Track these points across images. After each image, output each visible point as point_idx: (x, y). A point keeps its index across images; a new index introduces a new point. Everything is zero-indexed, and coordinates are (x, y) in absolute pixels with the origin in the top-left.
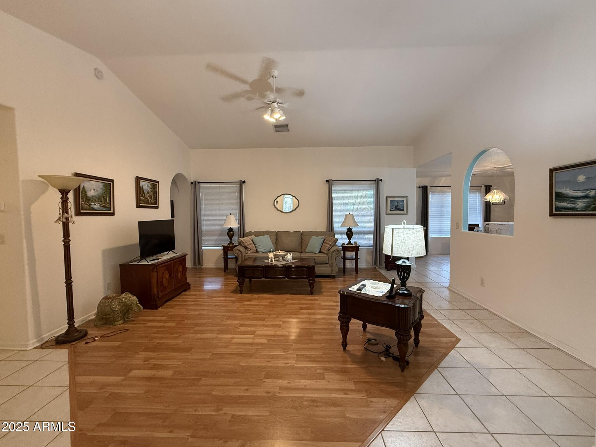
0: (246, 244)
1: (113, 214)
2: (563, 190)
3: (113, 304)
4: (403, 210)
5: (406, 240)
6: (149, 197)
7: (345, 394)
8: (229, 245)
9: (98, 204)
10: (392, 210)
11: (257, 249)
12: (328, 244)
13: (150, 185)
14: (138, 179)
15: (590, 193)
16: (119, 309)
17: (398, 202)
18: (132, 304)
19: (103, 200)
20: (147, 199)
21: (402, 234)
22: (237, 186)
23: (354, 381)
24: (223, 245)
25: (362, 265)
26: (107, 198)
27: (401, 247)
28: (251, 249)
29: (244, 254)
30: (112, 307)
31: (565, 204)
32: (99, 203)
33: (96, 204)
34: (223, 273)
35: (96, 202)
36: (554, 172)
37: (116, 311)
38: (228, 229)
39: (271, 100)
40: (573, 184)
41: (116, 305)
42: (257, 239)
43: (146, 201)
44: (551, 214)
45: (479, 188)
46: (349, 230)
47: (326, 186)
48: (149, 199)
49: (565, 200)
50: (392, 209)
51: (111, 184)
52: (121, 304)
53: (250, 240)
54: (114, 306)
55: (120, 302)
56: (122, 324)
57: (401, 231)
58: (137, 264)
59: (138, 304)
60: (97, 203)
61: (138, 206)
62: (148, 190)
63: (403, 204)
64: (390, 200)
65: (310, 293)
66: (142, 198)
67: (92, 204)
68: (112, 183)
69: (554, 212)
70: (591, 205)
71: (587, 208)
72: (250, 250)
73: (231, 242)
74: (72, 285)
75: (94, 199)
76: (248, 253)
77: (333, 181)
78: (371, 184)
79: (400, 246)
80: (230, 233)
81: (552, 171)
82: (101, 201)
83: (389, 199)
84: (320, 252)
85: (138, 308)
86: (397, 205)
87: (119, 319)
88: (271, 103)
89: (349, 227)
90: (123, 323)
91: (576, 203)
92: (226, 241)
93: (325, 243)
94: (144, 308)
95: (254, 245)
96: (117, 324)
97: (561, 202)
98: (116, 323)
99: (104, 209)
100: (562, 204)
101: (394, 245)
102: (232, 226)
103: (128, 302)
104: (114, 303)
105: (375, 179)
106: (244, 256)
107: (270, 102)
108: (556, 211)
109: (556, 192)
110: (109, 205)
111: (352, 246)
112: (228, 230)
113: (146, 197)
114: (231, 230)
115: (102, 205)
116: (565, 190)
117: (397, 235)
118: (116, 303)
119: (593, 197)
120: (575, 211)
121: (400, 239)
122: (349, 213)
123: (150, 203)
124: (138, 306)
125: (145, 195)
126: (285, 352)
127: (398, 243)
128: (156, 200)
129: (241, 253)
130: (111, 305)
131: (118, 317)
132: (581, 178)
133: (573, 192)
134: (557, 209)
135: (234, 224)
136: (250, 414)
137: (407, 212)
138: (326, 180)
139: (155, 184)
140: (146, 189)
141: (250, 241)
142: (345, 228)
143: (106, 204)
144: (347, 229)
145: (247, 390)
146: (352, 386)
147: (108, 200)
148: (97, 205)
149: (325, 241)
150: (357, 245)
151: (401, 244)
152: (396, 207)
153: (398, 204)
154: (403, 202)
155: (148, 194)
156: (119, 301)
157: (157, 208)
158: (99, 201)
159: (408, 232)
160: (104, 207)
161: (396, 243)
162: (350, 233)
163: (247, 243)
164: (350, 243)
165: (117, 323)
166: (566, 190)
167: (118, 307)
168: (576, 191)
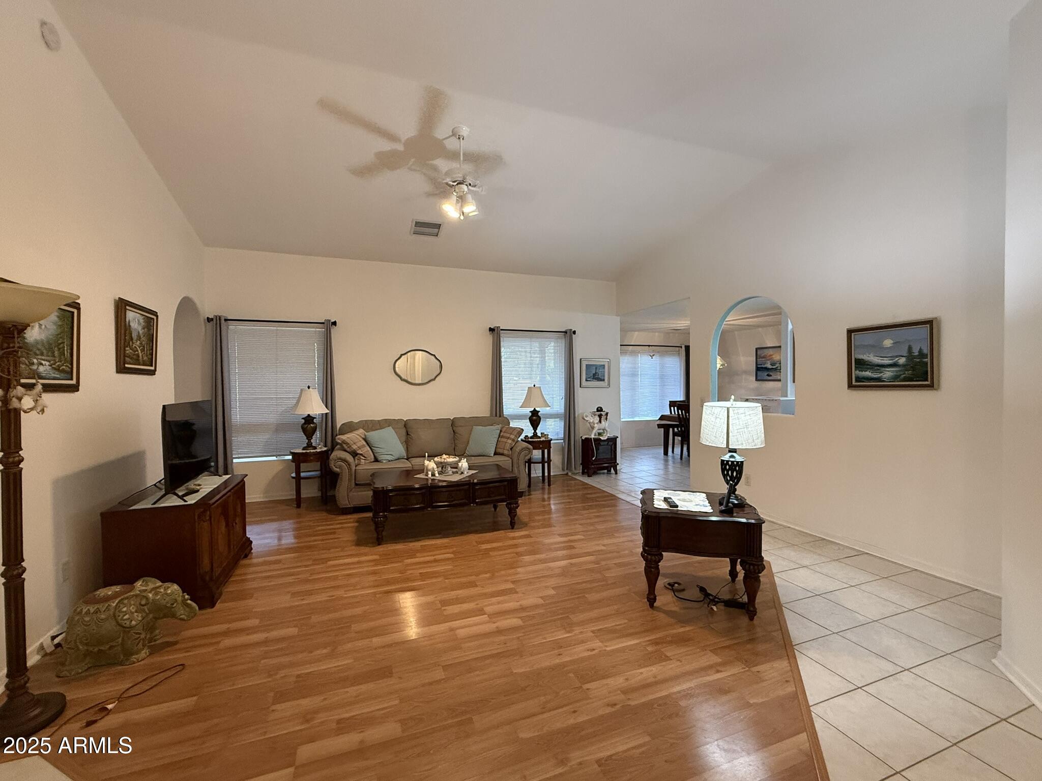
0: (354, 447)
1: (75, 388)
2: (865, 356)
3: (123, 612)
4: (604, 380)
5: (749, 424)
6: (139, 347)
7: (718, 671)
8: (304, 451)
9: (47, 363)
10: (588, 381)
11: (375, 454)
12: (508, 438)
13: (142, 321)
14: (123, 304)
15: (899, 361)
16: (141, 621)
17: (596, 367)
18: (173, 604)
19: (56, 353)
20: (137, 352)
21: (744, 415)
22: (315, 331)
23: (710, 651)
24: (292, 451)
25: (556, 469)
26: (64, 347)
27: (742, 435)
28: (365, 456)
29: (353, 468)
30: (122, 619)
31: (868, 374)
32: (49, 361)
33: (43, 362)
34: (295, 511)
35: (43, 358)
36: (853, 334)
37: (131, 627)
38: (303, 418)
39: (456, 180)
40: (877, 348)
41: (132, 613)
42: (374, 436)
43: (135, 357)
44: (850, 386)
45: (678, 350)
46: (535, 413)
47: (489, 339)
48: (140, 351)
49: (868, 369)
50: (589, 378)
51: (73, 313)
52: (145, 607)
53: (361, 439)
54: (127, 617)
55: (143, 602)
56: (148, 656)
57: (741, 411)
58: (151, 508)
59: (187, 600)
60: (44, 360)
61: (121, 369)
62: (139, 333)
63: (604, 372)
64: (586, 365)
65: (509, 525)
66: (128, 351)
67: (35, 361)
68: (76, 311)
69: (854, 383)
70: (900, 375)
71: (895, 378)
72: (364, 458)
73: (309, 445)
74: (24, 579)
75: (39, 350)
76: (360, 464)
77: (502, 330)
78: (559, 338)
79: (741, 433)
80: (309, 426)
81: (850, 332)
82: (54, 356)
83: (584, 364)
84: (495, 454)
85: (187, 609)
86: (596, 373)
87: (140, 645)
88: (455, 184)
89: (535, 409)
90: (150, 654)
91: (882, 372)
92: (299, 443)
93: (503, 437)
94: (200, 609)
95: (369, 449)
96: (135, 660)
97: (862, 371)
98: (134, 658)
99: (58, 376)
100: (864, 373)
101: (731, 432)
102: (312, 413)
103: (163, 601)
104: (125, 609)
105: (564, 330)
106: (355, 469)
107: (454, 182)
108: (856, 381)
109: (855, 359)
110: (68, 367)
111: (539, 440)
112: (303, 420)
113: (135, 347)
114: (309, 419)
115: (54, 364)
116: (868, 357)
117: (736, 417)
118: (131, 608)
119: (903, 365)
120: (880, 382)
121: (741, 423)
122: (534, 386)
123: (142, 362)
124: (188, 606)
125: (133, 343)
126: (569, 632)
127: (737, 429)
128: (152, 355)
129: (349, 464)
130: (119, 616)
131: (139, 642)
132: (888, 343)
133: (878, 359)
134: (858, 379)
135: (316, 407)
136: (621, 748)
137: (609, 384)
138: (490, 328)
139: (150, 318)
140: (135, 329)
141: (360, 441)
142: (527, 411)
143: (63, 362)
144: (530, 412)
145: (575, 712)
146: (715, 659)
147: (67, 354)
148: (45, 365)
149: (501, 435)
150: (549, 439)
151: (743, 430)
152: (594, 375)
153: (597, 371)
154: (604, 368)
155: (139, 342)
156: (138, 603)
157: (152, 373)
158: (49, 356)
159: (751, 412)
160: (58, 369)
161: (735, 429)
162: (535, 419)
163: (357, 444)
164: (535, 435)
165: (136, 656)
166: (870, 356)
167: (137, 616)
168: (881, 357)
